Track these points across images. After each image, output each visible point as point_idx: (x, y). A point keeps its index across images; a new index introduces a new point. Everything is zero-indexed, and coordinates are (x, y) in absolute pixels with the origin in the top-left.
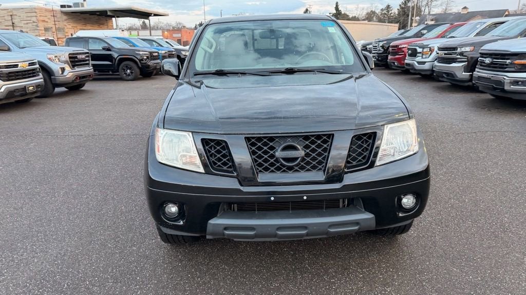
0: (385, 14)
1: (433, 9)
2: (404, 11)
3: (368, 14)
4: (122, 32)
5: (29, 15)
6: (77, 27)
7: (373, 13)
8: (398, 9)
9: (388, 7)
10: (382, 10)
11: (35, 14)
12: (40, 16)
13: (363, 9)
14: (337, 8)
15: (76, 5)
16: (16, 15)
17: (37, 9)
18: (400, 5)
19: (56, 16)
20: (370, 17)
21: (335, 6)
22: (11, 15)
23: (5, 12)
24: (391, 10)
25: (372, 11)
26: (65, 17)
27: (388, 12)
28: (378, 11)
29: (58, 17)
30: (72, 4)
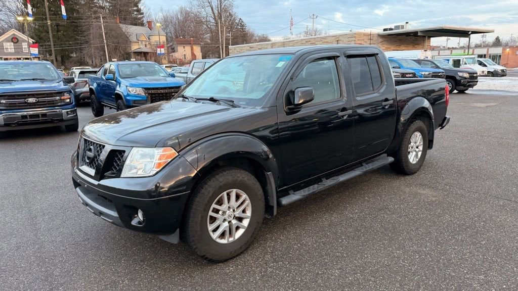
4: (424, 52)
5: (350, 39)
6: (390, 48)
11: (354, 39)
12: (358, 40)
15: (397, 27)
16: (341, 40)
17: (357, 34)
19: (372, 40)
22: (338, 41)
23: (334, 38)
26: (381, 40)
29: (374, 40)
30: (393, 28)
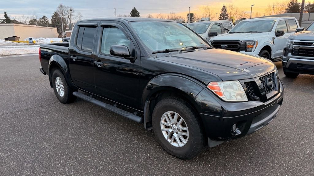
0: (43, 21)
1: (72, 20)
2: (55, 21)
3: (31, 21)
7: (35, 20)
8: (51, 19)
9: (44, 17)
10: (40, 19)
13: (28, 18)
14: (6, 16)
18: (52, 17)
20: (33, 22)
21: (4, 15)
24: (47, 19)
25: (34, 19)
27: (45, 20)
28: (38, 20)
